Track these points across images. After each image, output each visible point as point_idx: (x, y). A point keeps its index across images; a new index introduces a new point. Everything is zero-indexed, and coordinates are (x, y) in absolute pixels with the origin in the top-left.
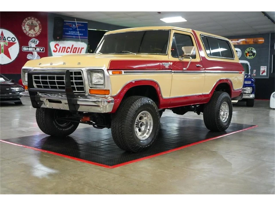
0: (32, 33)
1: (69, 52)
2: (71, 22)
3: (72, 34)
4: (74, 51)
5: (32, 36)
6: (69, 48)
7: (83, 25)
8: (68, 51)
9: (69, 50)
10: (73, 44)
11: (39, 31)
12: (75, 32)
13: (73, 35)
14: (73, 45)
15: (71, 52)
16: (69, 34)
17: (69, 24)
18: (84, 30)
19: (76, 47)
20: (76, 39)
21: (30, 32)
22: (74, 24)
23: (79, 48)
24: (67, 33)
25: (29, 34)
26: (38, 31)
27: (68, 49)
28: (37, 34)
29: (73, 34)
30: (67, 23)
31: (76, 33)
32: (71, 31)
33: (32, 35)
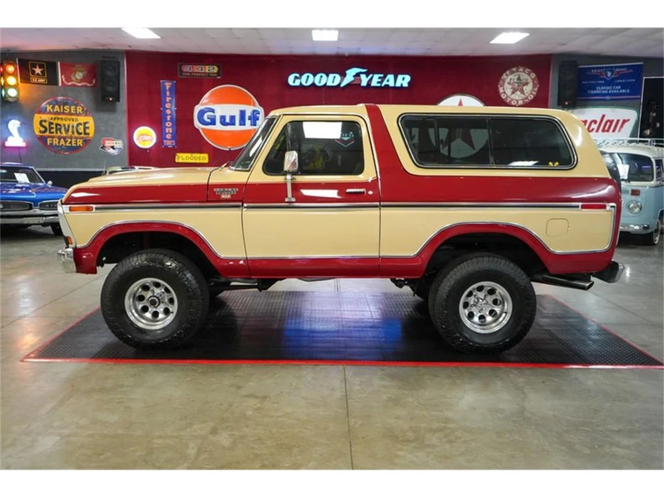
0: (517, 98)
1: (593, 130)
2: (602, 68)
3: (604, 92)
4: (606, 128)
5: (518, 103)
6: (595, 122)
7: (631, 71)
8: (591, 129)
9: (594, 126)
10: (604, 113)
11: (533, 92)
12: (610, 88)
13: (605, 95)
14: (603, 116)
15: (597, 131)
16: (598, 92)
17: (599, 71)
18: (634, 80)
19: (611, 119)
20: (611, 102)
21: (513, 96)
22: (610, 71)
23: (618, 121)
24: (592, 92)
25: (512, 100)
26: (531, 94)
27: (593, 123)
28: (527, 98)
29: (606, 92)
30: (593, 71)
31: (613, 89)
32: (601, 85)
33: (517, 101)
